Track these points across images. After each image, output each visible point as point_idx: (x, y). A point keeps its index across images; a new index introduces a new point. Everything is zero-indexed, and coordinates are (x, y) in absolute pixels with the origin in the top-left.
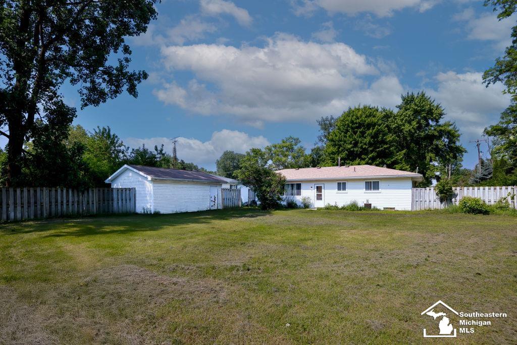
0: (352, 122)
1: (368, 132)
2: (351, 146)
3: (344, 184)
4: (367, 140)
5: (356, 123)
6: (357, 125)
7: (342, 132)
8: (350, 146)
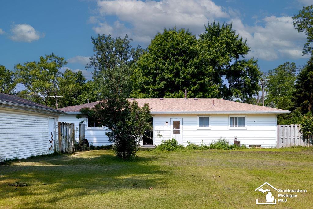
0: (172, 47)
1: (191, 61)
2: (172, 75)
3: (207, 119)
4: (191, 70)
5: (177, 49)
6: (178, 51)
7: (160, 57)
8: (170, 76)
